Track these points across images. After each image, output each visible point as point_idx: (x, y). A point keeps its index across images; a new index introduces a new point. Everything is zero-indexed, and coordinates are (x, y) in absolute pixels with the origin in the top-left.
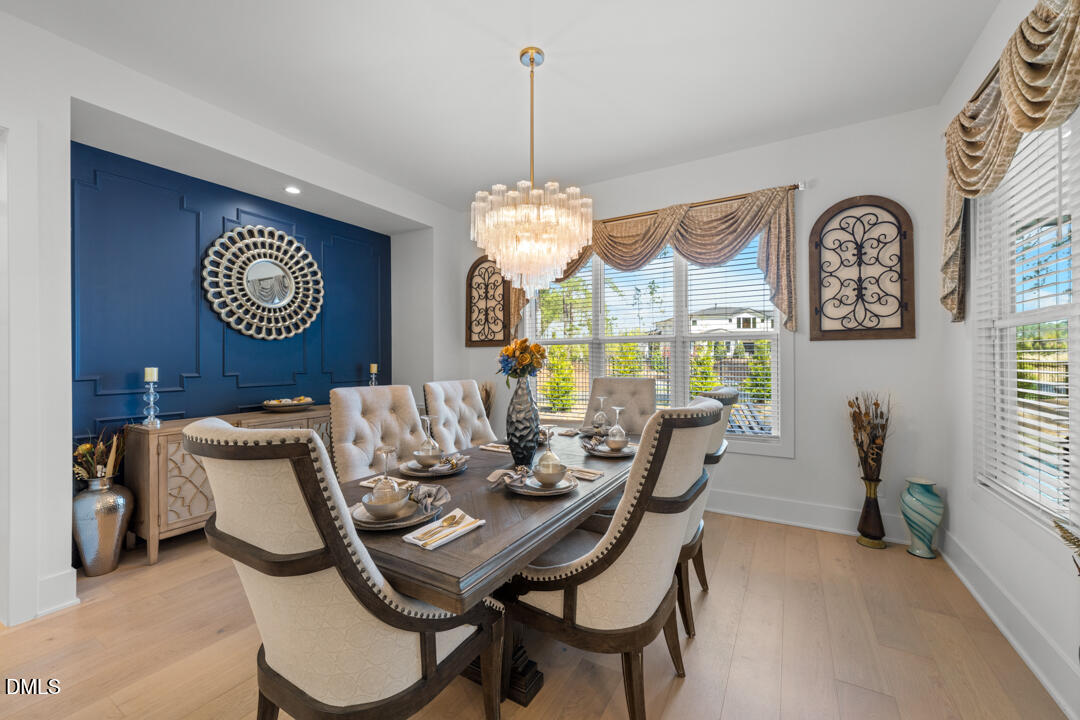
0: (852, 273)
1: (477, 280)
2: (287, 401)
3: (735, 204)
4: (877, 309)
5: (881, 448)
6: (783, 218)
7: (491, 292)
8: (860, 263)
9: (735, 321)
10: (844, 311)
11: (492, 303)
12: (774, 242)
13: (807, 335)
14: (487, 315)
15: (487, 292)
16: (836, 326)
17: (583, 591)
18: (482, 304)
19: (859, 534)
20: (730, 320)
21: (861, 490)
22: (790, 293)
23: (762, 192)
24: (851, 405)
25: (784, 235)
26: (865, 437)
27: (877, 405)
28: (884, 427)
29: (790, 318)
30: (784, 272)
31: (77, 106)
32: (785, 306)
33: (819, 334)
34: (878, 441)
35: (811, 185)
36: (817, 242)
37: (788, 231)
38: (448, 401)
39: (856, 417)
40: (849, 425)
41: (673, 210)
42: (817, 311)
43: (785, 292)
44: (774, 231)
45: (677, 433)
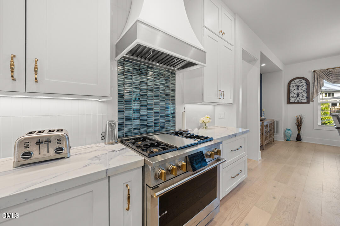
11: (301, 91)
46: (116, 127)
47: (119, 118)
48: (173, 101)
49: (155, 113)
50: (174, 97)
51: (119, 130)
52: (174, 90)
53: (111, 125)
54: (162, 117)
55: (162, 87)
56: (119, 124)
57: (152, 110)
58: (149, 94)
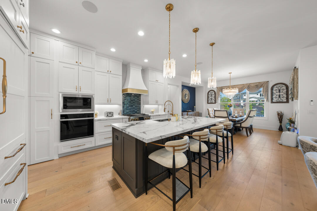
0: (278, 94)
1: (209, 94)
2: (190, 111)
3: (258, 84)
4: (282, 99)
5: (282, 118)
6: (266, 86)
7: (212, 96)
8: (279, 92)
9: (259, 94)
10: (277, 99)
11: (212, 97)
12: (264, 89)
13: (270, 102)
14: (211, 99)
15: (211, 95)
16: (275, 101)
17: (242, 124)
18: (211, 97)
19: (278, 130)
20: (258, 94)
21: (279, 124)
22: (267, 97)
23: (262, 82)
24: (277, 112)
25: (266, 88)
26: (279, 117)
27: (281, 112)
28: (283, 115)
29: (267, 100)
30: (266, 94)
31: (182, 82)
32: (266, 98)
33: (272, 102)
34: (282, 117)
35: (271, 81)
36: (272, 89)
37: (267, 88)
38: (211, 111)
39: (278, 114)
40: (277, 115)
41: (247, 84)
42: (272, 99)
43: (266, 96)
44: (265, 88)
45: (251, 112)
46: (122, 111)
47: (123, 109)
48: (140, 104)
49: (133, 108)
50: (140, 103)
51: (123, 112)
52: (140, 100)
53: (121, 111)
54: (136, 109)
55: (136, 100)
56: (123, 111)
57: (132, 107)
58: (132, 102)
